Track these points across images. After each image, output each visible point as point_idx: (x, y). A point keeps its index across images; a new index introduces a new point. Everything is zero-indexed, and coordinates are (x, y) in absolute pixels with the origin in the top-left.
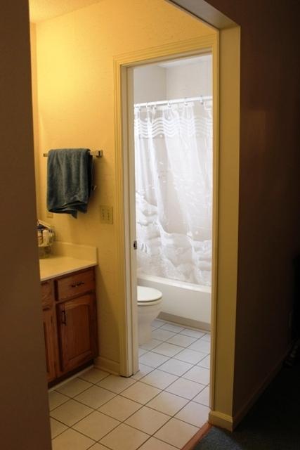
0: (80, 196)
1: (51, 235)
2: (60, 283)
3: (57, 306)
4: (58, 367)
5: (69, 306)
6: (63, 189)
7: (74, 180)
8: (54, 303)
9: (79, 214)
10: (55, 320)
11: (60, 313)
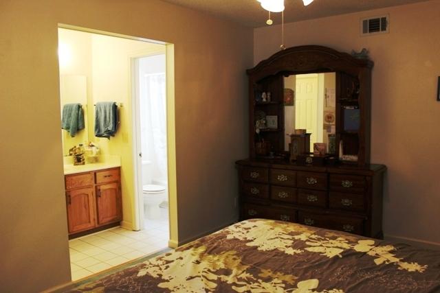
0: (110, 127)
1: (98, 150)
2: (97, 174)
3: (96, 187)
4: (96, 221)
5: (103, 187)
6: (102, 124)
7: (108, 119)
8: (95, 185)
9: (111, 137)
10: (94, 194)
11: (98, 191)
